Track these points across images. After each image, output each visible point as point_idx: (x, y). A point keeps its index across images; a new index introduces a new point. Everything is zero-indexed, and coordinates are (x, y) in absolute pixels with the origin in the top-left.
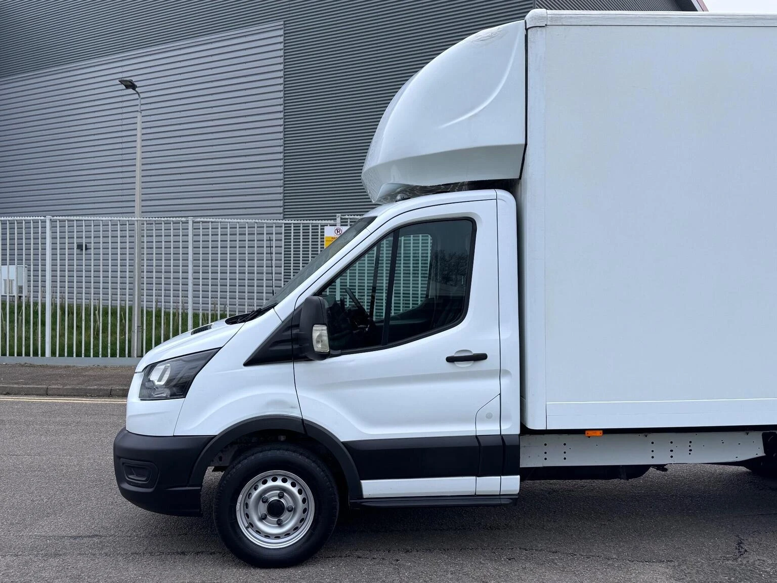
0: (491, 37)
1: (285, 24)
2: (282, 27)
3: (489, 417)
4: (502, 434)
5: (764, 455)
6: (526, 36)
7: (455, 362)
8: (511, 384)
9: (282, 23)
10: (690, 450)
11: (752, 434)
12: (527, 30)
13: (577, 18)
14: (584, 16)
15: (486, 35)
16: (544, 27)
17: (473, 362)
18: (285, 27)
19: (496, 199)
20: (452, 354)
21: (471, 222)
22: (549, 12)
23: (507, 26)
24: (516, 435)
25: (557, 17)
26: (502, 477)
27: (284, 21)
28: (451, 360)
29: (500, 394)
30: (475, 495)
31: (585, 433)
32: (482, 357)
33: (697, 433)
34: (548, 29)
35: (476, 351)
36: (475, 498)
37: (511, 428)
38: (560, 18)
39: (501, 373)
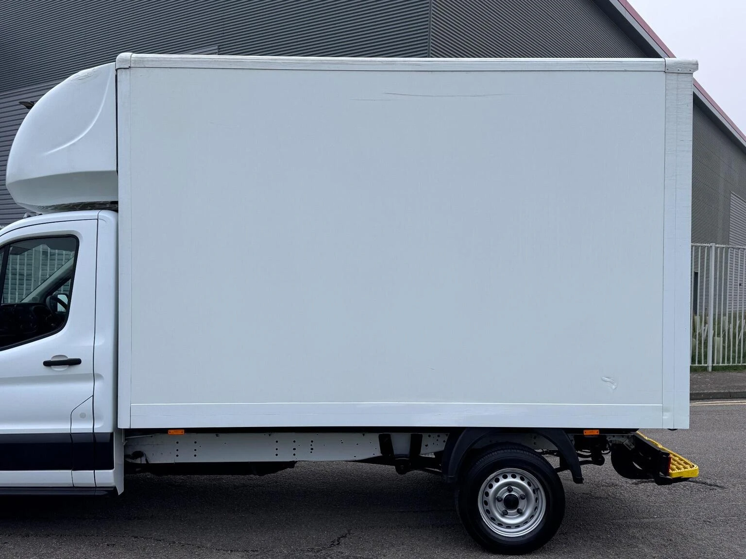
0: (87, 76)
1: (219, 49)
2: (217, 51)
3: (83, 417)
4: (95, 432)
5: (381, 455)
6: (116, 76)
7: (52, 366)
8: (104, 387)
9: (217, 47)
10: (312, 449)
11: (369, 436)
12: (116, 70)
13: (158, 61)
14: (165, 60)
15: (83, 75)
16: (128, 68)
17: (68, 366)
18: (219, 52)
19: (98, 219)
20: (49, 358)
21: (75, 240)
22: (134, 55)
23: (102, 67)
24: (109, 433)
25: (140, 60)
26: (96, 471)
27: (219, 46)
28: (47, 364)
29: (93, 396)
30: (74, 487)
31: (167, 433)
32: (77, 362)
33: (317, 433)
34: (132, 70)
35: (71, 356)
36: (73, 489)
37: (103, 426)
38: (142, 60)
39: (95, 377)
